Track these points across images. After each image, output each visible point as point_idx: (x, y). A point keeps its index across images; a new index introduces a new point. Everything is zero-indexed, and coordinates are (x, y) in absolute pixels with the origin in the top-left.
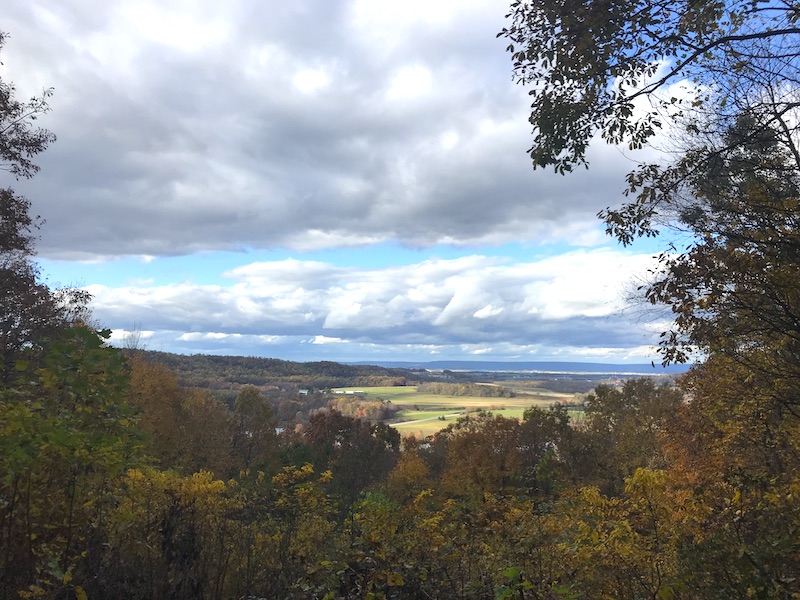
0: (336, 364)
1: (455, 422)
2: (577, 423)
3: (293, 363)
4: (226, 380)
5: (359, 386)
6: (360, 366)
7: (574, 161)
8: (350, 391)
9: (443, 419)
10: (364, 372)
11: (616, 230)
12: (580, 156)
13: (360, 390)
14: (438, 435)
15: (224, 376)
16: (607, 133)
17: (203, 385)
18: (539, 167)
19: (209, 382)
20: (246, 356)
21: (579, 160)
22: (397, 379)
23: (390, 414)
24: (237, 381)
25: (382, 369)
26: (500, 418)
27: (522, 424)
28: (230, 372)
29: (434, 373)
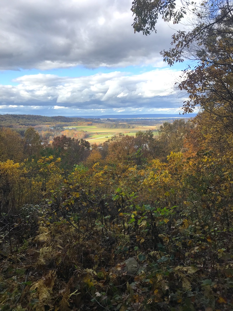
0: (64, 117)
1: (111, 138)
2: (156, 137)
3: (46, 117)
4: (20, 125)
5: (74, 125)
6: (74, 118)
7: (151, 29)
8: (70, 128)
9: (107, 137)
10: (75, 120)
11: (167, 60)
12: (153, 27)
13: (74, 127)
14: (104, 143)
15: (19, 123)
16: (164, 16)
17: (10, 127)
18: (137, 32)
19: (13, 126)
20: (27, 114)
21: (153, 29)
22: (89, 123)
23: (87, 136)
24: (24, 125)
25: (83, 119)
26: (127, 136)
27: (136, 138)
28: (21, 121)
29: (103, 120)
